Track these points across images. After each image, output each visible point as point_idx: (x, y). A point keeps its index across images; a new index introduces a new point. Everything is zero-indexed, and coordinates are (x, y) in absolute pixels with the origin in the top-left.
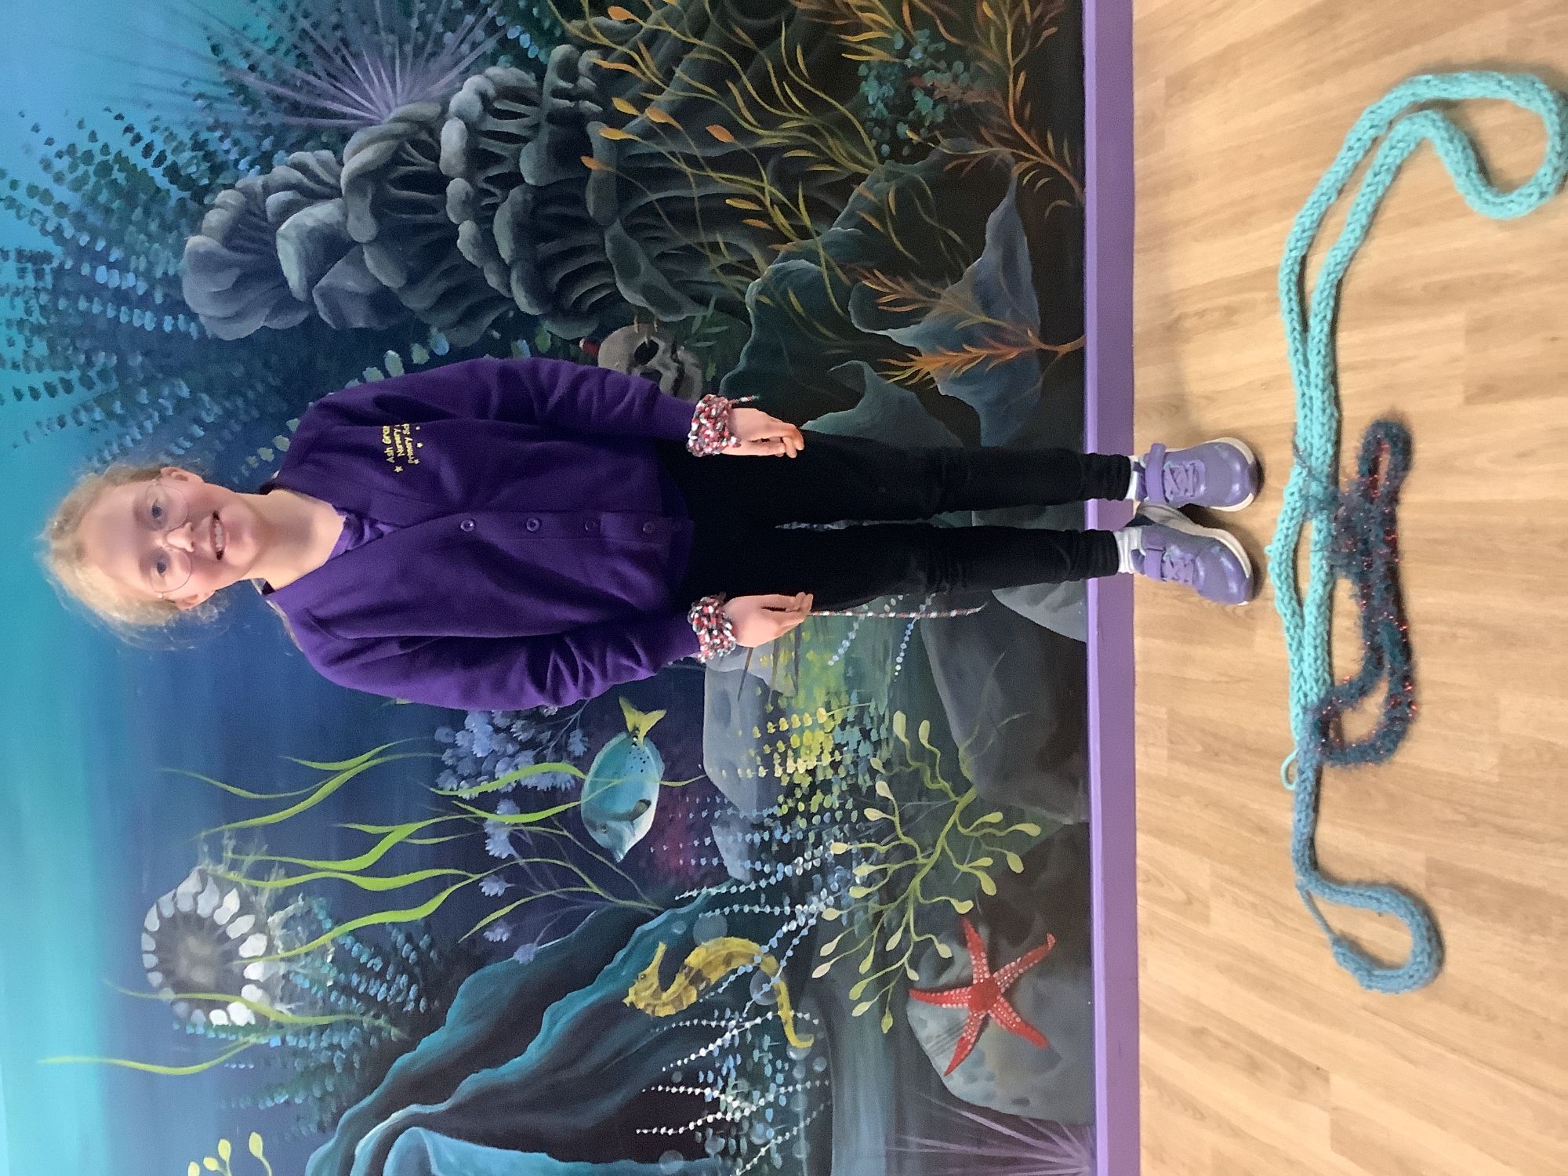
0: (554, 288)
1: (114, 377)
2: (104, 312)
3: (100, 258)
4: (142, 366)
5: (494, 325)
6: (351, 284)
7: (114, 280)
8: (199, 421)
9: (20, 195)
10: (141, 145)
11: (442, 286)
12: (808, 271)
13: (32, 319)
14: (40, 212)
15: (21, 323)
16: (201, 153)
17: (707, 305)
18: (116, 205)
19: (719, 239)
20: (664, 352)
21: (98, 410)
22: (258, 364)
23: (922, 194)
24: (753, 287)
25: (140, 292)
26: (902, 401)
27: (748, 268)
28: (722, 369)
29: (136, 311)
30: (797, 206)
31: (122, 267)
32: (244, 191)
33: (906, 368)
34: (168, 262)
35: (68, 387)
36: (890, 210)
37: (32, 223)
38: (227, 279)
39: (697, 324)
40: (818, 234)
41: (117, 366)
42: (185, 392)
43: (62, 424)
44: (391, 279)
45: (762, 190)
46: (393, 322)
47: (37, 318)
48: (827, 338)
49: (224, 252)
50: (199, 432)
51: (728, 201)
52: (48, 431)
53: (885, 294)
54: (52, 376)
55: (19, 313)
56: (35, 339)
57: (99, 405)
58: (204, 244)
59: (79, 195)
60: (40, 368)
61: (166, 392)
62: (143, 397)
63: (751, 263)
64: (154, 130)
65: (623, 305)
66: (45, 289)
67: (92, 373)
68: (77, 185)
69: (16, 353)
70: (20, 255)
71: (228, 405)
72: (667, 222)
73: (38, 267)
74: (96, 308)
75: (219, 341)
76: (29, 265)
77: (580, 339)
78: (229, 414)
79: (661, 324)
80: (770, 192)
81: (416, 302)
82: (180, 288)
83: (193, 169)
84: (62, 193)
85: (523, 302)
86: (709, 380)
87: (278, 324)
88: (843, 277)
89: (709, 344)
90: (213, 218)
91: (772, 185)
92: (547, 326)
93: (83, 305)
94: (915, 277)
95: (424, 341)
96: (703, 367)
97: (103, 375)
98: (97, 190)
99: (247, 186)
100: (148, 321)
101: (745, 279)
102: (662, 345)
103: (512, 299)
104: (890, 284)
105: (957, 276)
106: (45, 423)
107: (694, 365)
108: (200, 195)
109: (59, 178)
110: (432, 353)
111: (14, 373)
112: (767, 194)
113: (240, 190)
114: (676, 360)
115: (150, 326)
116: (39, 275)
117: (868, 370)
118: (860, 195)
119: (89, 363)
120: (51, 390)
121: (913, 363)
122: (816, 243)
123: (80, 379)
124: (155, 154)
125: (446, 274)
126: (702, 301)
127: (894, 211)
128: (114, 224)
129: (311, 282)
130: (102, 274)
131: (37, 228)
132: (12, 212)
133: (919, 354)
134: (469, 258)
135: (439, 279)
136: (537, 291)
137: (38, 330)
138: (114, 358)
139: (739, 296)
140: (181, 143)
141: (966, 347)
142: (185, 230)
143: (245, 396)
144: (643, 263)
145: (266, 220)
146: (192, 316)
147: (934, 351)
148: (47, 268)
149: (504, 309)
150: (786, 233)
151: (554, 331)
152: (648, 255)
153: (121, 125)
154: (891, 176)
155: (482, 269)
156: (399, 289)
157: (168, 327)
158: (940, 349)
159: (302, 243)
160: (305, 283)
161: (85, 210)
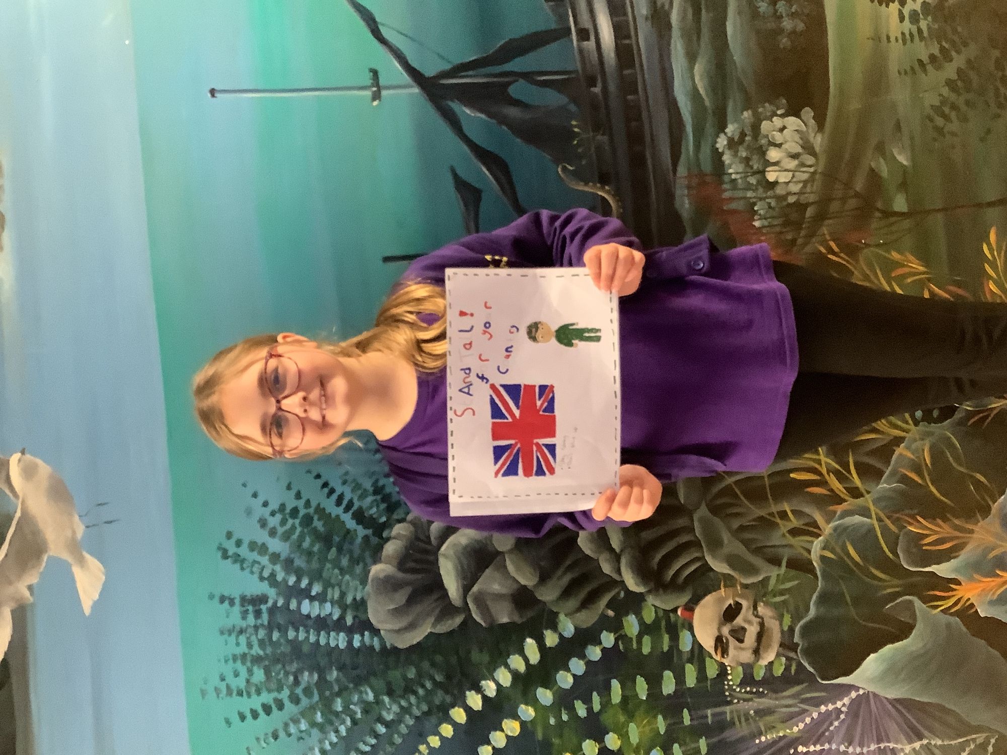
0: (656, 567)
1: (316, 692)
2: (307, 638)
3: (305, 594)
4: (337, 680)
5: (609, 606)
6: (496, 587)
7: (315, 612)
8: (380, 720)
9: (244, 551)
10: (334, 497)
11: (566, 579)
12: (862, 525)
13: (253, 652)
14: (259, 563)
15: (244, 656)
16: (379, 497)
17: (780, 565)
18: (316, 549)
19: (787, 507)
20: (747, 610)
21: (303, 721)
22: (426, 665)
23: (951, 446)
24: (817, 546)
25: (335, 617)
26: (948, 626)
27: (811, 530)
28: (796, 618)
29: (333, 634)
30: (849, 472)
31: (321, 598)
32: (413, 523)
33: (949, 598)
34: (356, 589)
35: (280, 706)
36: (927, 465)
37: (252, 573)
38: (401, 597)
39: (773, 582)
40: (868, 492)
41: (317, 684)
42: (371, 697)
43: (276, 737)
44: (526, 579)
45: (819, 462)
46: (530, 614)
47: (257, 650)
48: (880, 580)
49: (400, 575)
50: (381, 729)
51: (792, 475)
52: (264, 745)
53: (927, 536)
54: (267, 698)
55: (243, 648)
56: (255, 669)
57: (303, 718)
58: (383, 570)
59: (287, 544)
60: (258, 693)
61: (356, 698)
62: (338, 705)
63: (815, 524)
64: (344, 483)
65: (711, 574)
66: (262, 625)
67: (299, 691)
68: (286, 537)
69: (241, 683)
70: (244, 600)
71: (403, 703)
72: (742, 498)
73: (257, 608)
74: (302, 636)
75: (395, 649)
76: (250, 608)
77: (679, 607)
78: (405, 710)
79: (745, 586)
80: (826, 463)
81: (548, 595)
82: (366, 611)
83: (374, 510)
84: (276, 545)
85: (632, 583)
86: (786, 628)
87: (442, 629)
88: (893, 528)
89: (783, 598)
90: (391, 548)
91: (827, 456)
92: (651, 600)
93: (291, 634)
94: (951, 518)
95: (554, 627)
96: (780, 618)
97: (307, 692)
98: (301, 538)
99: (415, 518)
100: (340, 640)
101: (810, 539)
102: (744, 603)
103: (624, 581)
104: (930, 526)
105: (986, 511)
106: (262, 737)
107: (771, 618)
108: (379, 530)
109: (273, 533)
110: (561, 637)
111: (239, 698)
112: (824, 465)
113: (411, 522)
114: (757, 616)
115: (342, 645)
116: (258, 614)
117: (917, 603)
118: (901, 454)
119: (297, 682)
120: (267, 709)
121: (954, 593)
122: (868, 501)
123: (290, 697)
124: (345, 502)
125: (569, 568)
126: (775, 561)
127: (929, 465)
128: (315, 565)
129: (466, 589)
130: (306, 607)
131: (256, 576)
132: (238, 566)
133: (959, 583)
134: (588, 552)
135: (565, 573)
136: (643, 572)
137: (257, 660)
138: (316, 676)
139: (806, 554)
140: (365, 490)
141: (998, 572)
142: (369, 560)
143: (415, 693)
144: (726, 537)
145: (429, 542)
146: (376, 632)
147: (971, 579)
148: (264, 607)
149: (617, 590)
150: (842, 496)
151: (658, 604)
152: (729, 529)
153: (320, 482)
154: (925, 436)
155: (598, 559)
156: (535, 586)
157: (356, 644)
158: (976, 576)
159: (459, 559)
160: (461, 590)
161: (292, 556)
